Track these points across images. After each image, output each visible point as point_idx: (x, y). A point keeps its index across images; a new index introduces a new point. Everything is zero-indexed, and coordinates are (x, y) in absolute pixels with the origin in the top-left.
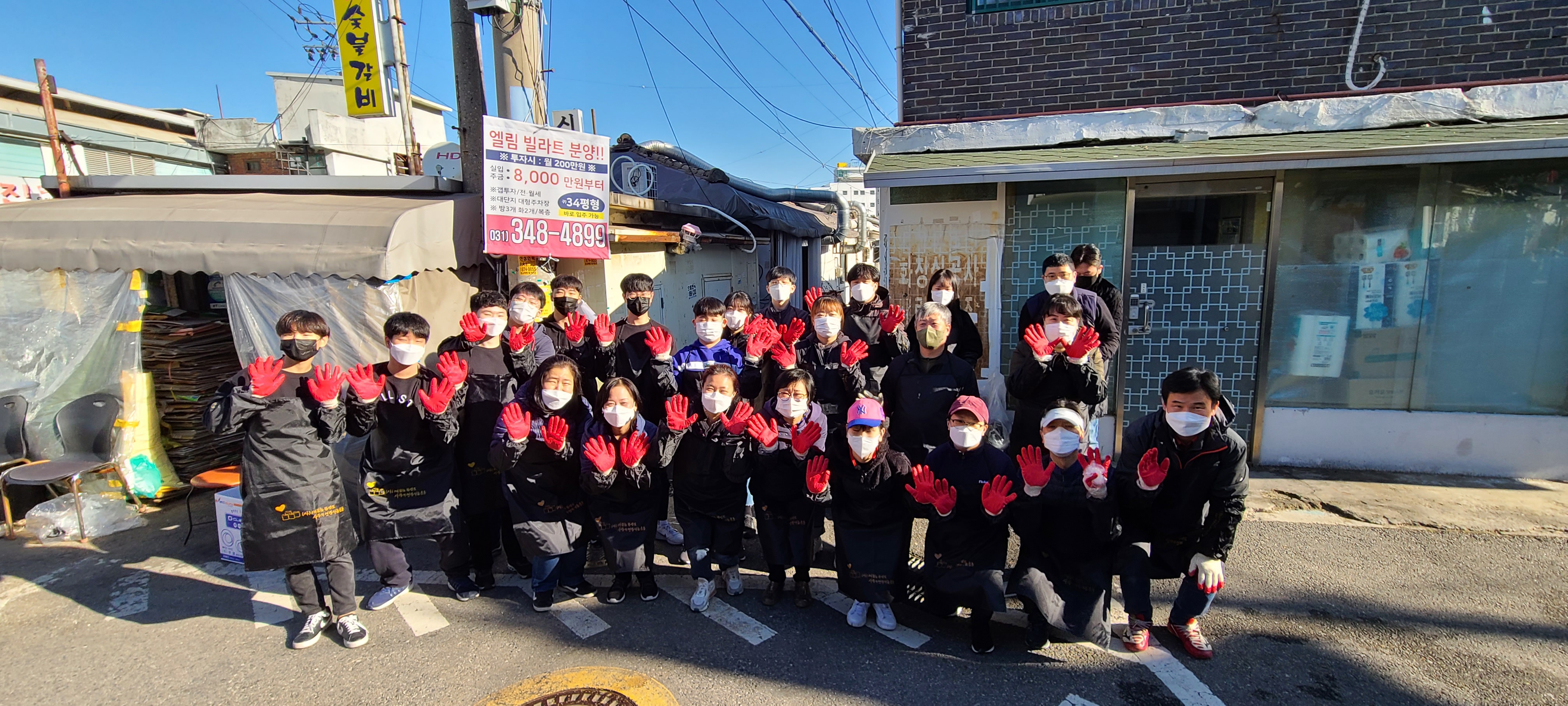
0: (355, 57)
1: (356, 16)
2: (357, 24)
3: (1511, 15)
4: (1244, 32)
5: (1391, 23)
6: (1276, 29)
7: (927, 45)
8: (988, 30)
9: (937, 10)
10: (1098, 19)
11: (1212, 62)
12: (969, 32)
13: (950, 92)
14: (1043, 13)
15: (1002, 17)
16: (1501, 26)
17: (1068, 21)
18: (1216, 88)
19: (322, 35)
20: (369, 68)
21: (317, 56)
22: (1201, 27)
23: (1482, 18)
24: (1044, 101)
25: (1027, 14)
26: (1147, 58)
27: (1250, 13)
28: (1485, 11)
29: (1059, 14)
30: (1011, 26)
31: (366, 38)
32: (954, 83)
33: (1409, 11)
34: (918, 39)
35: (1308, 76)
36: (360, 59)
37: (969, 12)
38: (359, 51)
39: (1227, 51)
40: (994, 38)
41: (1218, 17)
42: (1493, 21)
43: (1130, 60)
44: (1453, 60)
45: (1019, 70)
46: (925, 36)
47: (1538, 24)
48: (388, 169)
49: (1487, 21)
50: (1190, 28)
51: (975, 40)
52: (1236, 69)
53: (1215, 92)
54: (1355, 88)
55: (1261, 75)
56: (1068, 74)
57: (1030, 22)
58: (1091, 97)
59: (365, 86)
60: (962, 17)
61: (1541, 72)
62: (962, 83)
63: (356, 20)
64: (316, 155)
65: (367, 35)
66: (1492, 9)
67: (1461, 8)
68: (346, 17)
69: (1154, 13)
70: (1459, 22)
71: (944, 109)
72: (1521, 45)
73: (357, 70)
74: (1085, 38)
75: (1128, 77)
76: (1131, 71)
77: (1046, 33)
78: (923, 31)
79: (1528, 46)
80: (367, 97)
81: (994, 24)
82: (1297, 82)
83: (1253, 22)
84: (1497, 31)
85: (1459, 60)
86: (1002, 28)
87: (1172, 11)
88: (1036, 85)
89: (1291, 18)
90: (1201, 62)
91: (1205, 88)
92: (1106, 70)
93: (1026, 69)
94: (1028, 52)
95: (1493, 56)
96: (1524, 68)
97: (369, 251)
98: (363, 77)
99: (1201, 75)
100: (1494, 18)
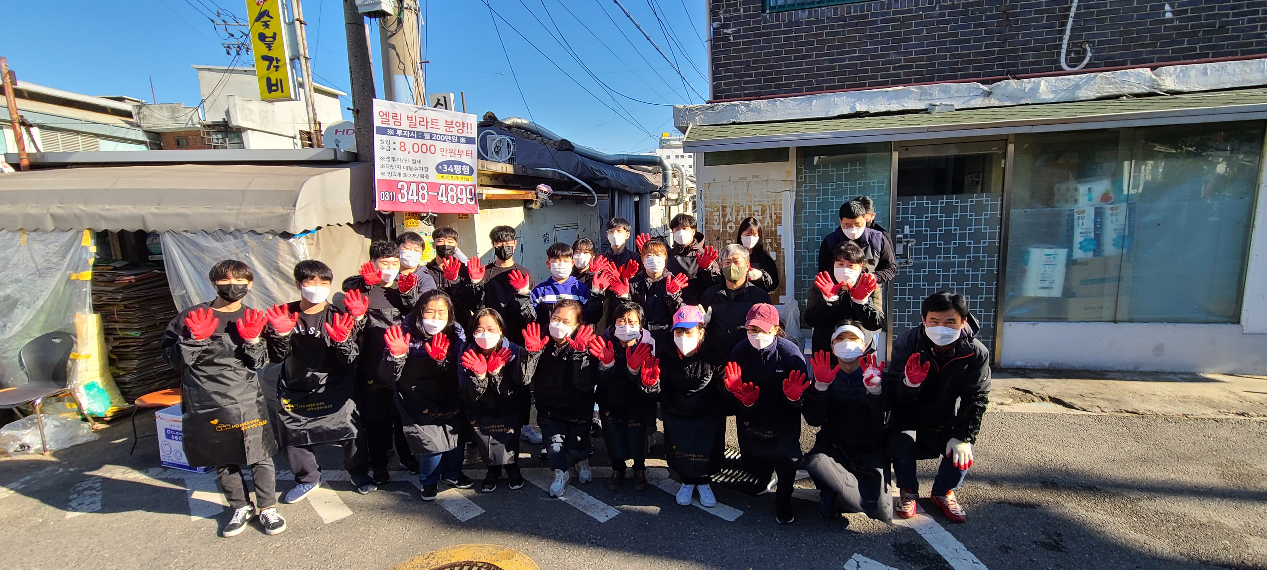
0: (266, 52)
1: (266, 18)
2: (267, 25)
3: (1187, 10)
4: (981, 25)
5: (1095, 17)
6: (1005, 23)
7: (731, 38)
8: (779, 26)
9: (739, 10)
10: (866, 16)
11: (956, 49)
12: (764, 28)
13: (750, 75)
14: (823, 12)
15: (790, 15)
16: (1181, 20)
17: (842, 18)
18: (960, 70)
19: (238, 35)
20: (278, 61)
21: (233, 52)
22: (947, 22)
23: (1164, 13)
24: (825, 81)
25: (810, 13)
26: (906, 47)
27: (985, 11)
28: (1167, 7)
29: (836, 13)
30: (798, 23)
31: (274, 37)
32: (753, 69)
33: (1109, 8)
34: (724, 34)
35: (1031, 60)
36: (270, 54)
37: (764, 11)
38: (269, 47)
39: (968, 41)
40: (784, 32)
41: (961, 13)
42: (1174, 15)
43: (892, 48)
44: (1143, 46)
45: (805, 57)
46: (729, 31)
47: (1207, 17)
48: (294, 143)
49: (1169, 15)
50: (939, 23)
51: (769, 34)
52: (975, 54)
53: (959, 73)
54: (1068, 69)
55: (995, 60)
56: (844, 60)
57: (813, 19)
58: (861, 78)
59: (274, 76)
60: (759, 15)
61: (1210, 55)
62: (760, 68)
63: (266, 22)
64: (233, 132)
65: (275, 34)
66: (1172, 6)
67: (1149, 5)
68: (257, 20)
69: (910, 11)
70: (1147, 16)
71: (745, 89)
72: (1195, 34)
73: (267, 63)
74: (856, 31)
75: (890, 62)
76: (893, 57)
77: (825, 28)
78: (728, 27)
79: (1200, 34)
80: (276, 85)
81: (784, 21)
82: (1023, 64)
83: (988, 18)
84: (1177, 23)
85: (1147, 46)
86: (790, 24)
87: (924, 9)
88: (819, 69)
89: (1017, 15)
90: (948, 50)
91: (952, 70)
92: (873, 57)
93: (810, 56)
94: (812, 43)
95: (1173, 42)
96: (1198, 52)
97: (280, 210)
98: (272, 68)
99: (948, 60)
100: (1174, 13)
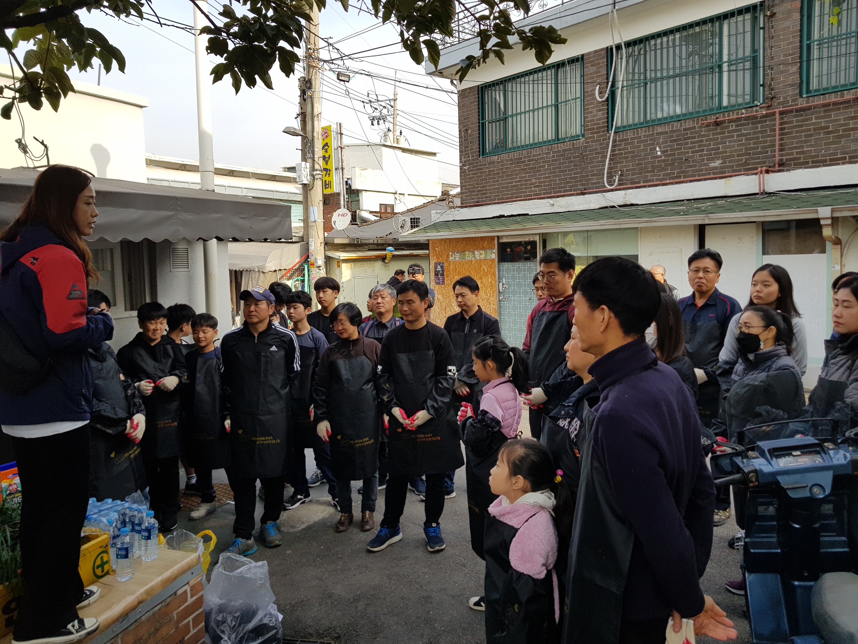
1: (326, 147)
2: (326, 151)
3: (668, 150)
4: (571, 162)
6: (582, 160)
7: (467, 172)
8: (486, 165)
9: (469, 157)
10: (521, 158)
11: (561, 176)
12: (480, 165)
13: (474, 191)
14: (503, 157)
15: (490, 159)
16: (665, 156)
17: (511, 160)
18: (563, 187)
20: (330, 171)
21: (375, 122)
22: (556, 160)
23: (657, 152)
24: (505, 195)
25: (498, 157)
26: (539, 175)
27: (573, 154)
28: (658, 149)
29: (509, 157)
30: (493, 162)
31: (329, 158)
32: (476, 188)
33: (629, 150)
34: (464, 169)
36: (327, 167)
37: (480, 157)
38: (327, 164)
39: (566, 171)
40: (488, 168)
41: (562, 155)
43: (533, 176)
44: (648, 172)
45: (496, 181)
46: (466, 168)
47: (678, 154)
49: (659, 153)
50: (553, 161)
51: (482, 169)
52: (570, 178)
54: (609, 187)
55: (578, 181)
56: (512, 182)
57: (499, 160)
58: (521, 193)
59: (328, 180)
60: (477, 159)
61: (682, 177)
62: (479, 187)
65: (330, 156)
66: (660, 148)
67: (649, 148)
69: (540, 155)
70: (649, 154)
71: (473, 199)
72: (673, 164)
73: (325, 172)
74: (517, 167)
75: (532, 184)
76: (533, 181)
77: (504, 165)
78: (466, 166)
79: (676, 164)
80: (328, 185)
81: (488, 162)
82: (592, 184)
83: (574, 157)
84: (663, 158)
85: (651, 172)
86: (490, 163)
87: (546, 154)
88: (503, 188)
89: (587, 155)
90: (557, 176)
91: (560, 188)
92: (525, 181)
94: (499, 174)
95: (663, 169)
96: (675, 175)
98: (327, 175)
99: (558, 182)
100: (662, 152)
